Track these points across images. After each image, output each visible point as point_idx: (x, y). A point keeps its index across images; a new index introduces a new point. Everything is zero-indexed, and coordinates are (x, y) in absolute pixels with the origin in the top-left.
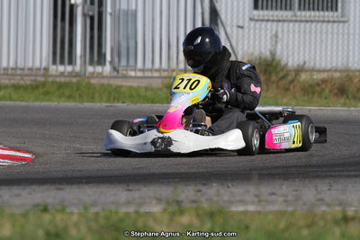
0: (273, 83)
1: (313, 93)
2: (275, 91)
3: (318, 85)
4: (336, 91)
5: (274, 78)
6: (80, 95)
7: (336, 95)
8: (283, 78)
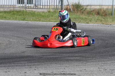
0: (79, 11)
1: (90, 14)
2: (79, 13)
3: (92, 11)
4: (96, 13)
5: (79, 9)
6: (23, 15)
7: (97, 14)
8: (82, 9)
